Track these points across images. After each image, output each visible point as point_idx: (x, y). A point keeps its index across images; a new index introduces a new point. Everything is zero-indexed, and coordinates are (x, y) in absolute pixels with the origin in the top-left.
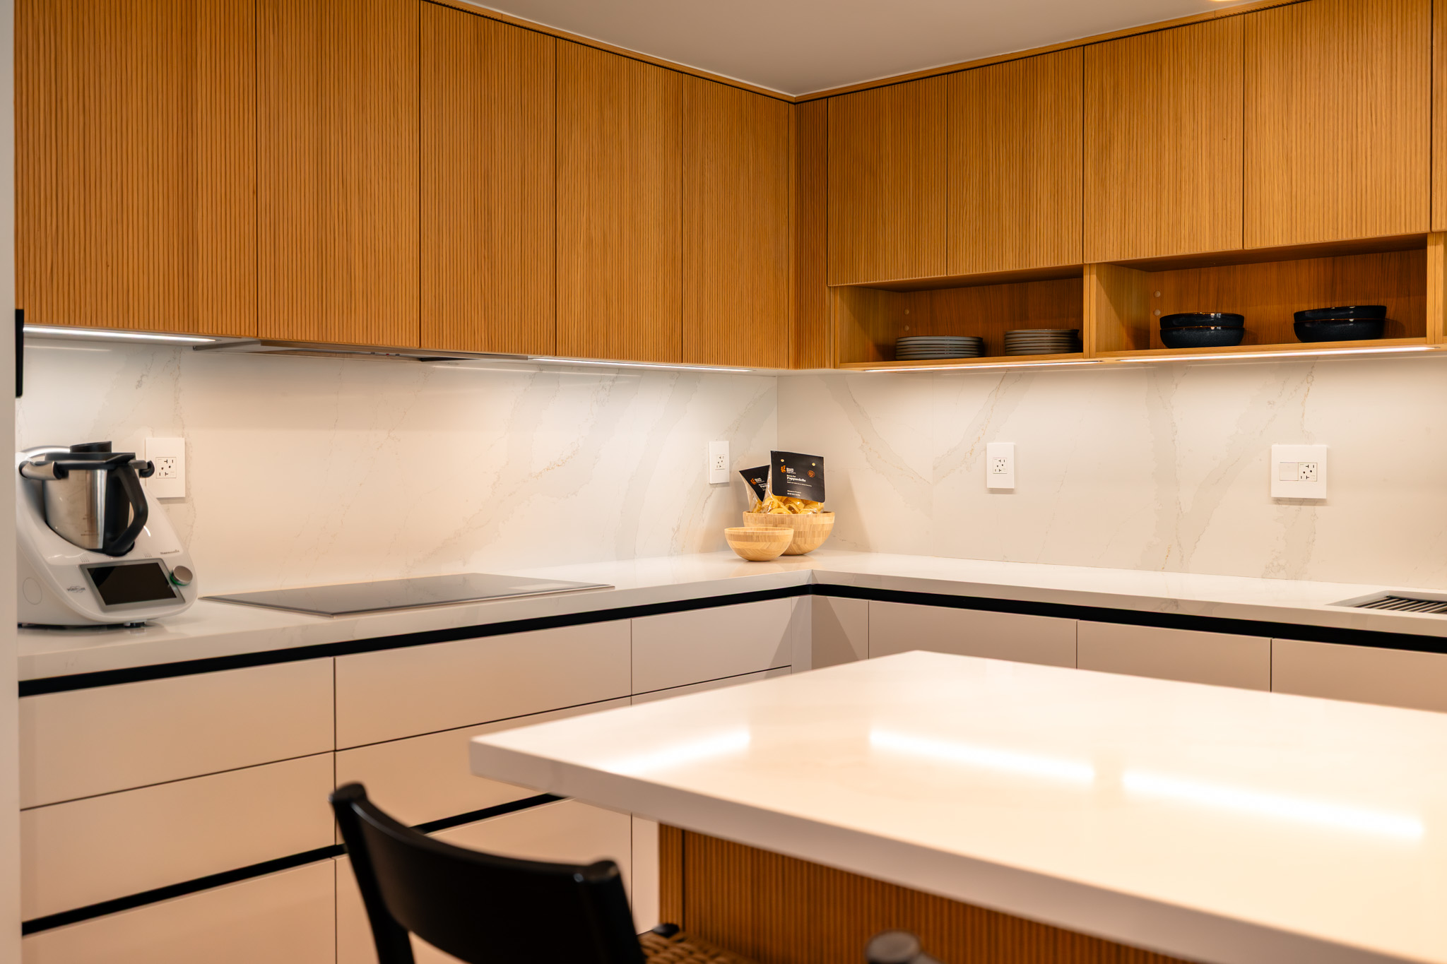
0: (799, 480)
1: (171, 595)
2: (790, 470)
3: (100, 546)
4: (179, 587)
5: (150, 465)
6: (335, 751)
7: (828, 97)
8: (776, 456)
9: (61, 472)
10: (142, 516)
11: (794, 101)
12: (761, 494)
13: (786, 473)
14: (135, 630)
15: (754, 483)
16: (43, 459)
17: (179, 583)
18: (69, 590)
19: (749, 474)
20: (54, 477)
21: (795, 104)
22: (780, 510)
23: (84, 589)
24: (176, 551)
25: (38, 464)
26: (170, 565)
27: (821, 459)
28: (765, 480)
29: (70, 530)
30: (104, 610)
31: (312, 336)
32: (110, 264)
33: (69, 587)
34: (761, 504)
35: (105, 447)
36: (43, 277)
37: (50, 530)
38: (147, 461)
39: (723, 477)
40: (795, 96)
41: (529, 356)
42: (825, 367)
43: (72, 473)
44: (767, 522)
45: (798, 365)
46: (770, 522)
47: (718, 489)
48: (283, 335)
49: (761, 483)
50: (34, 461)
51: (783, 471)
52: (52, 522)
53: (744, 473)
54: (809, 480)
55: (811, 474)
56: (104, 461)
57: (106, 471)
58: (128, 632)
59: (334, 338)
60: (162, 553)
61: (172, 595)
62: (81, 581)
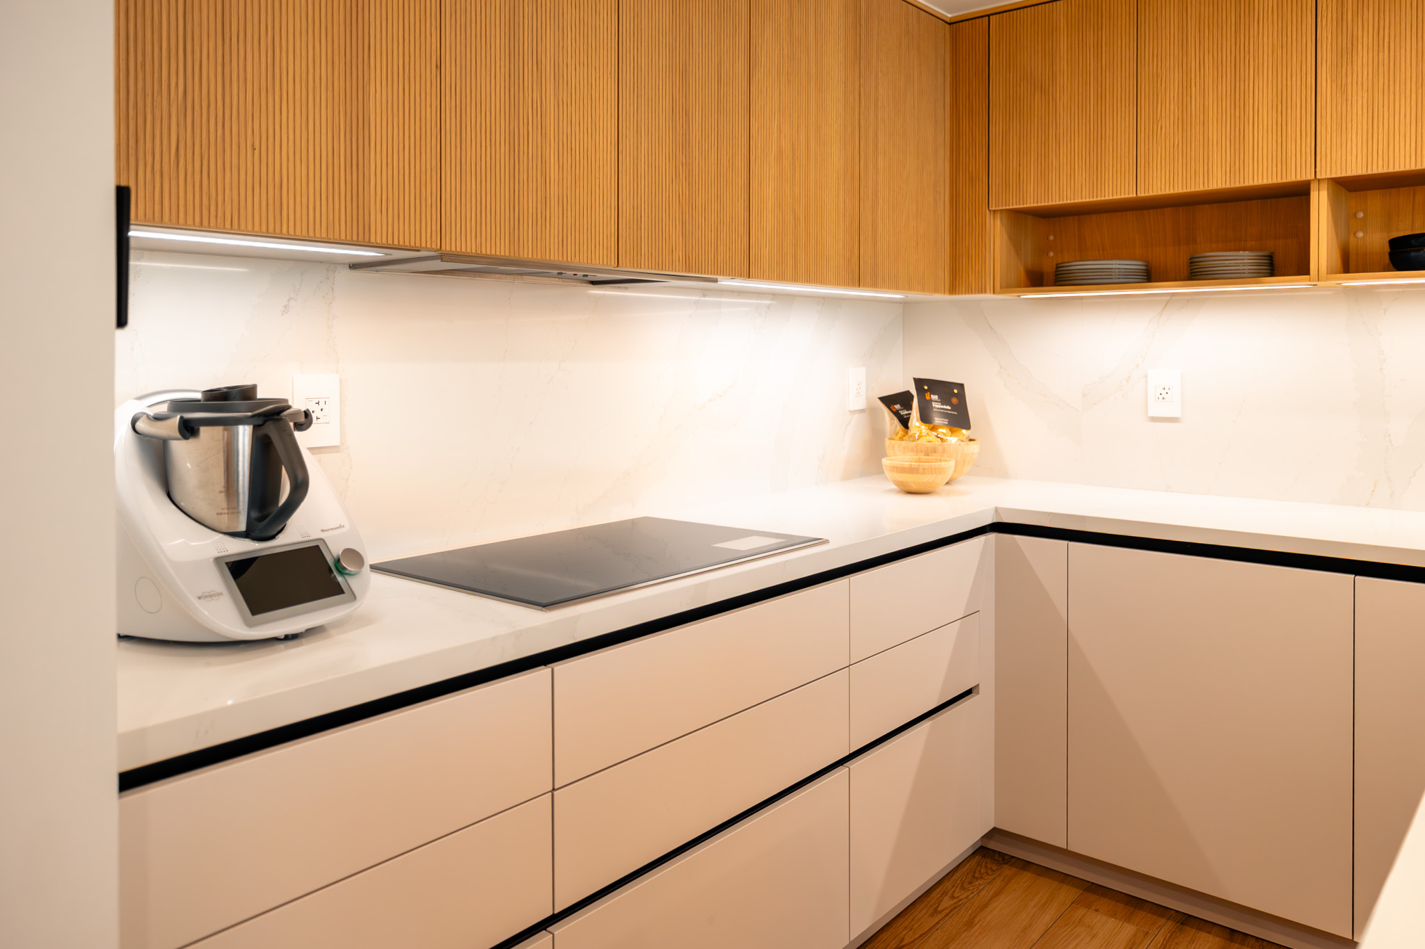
0: (945, 407)
1: (337, 590)
2: (935, 397)
3: (242, 527)
4: (346, 577)
5: (307, 414)
6: (554, 789)
7: (989, 16)
8: (919, 383)
9: (189, 429)
10: (300, 487)
11: (948, 21)
12: (905, 422)
13: (931, 401)
14: (290, 643)
15: (894, 410)
16: (163, 409)
17: (347, 572)
18: (200, 598)
19: (888, 401)
20: (178, 435)
21: (950, 24)
22: (928, 438)
23: (221, 594)
24: (341, 527)
25: (158, 418)
26: (334, 548)
27: (961, 386)
28: (910, 407)
29: (202, 509)
30: (250, 625)
31: (502, 250)
32: (257, 146)
33: (200, 595)
34: (907, 433)
35: (247, 393)
36: (166, 159)
37: (173, 507)
38: (303, 410)
39: (860, 404)
40: (950, 16)
41: (719, 278)
42: (985, 292)
43: (204, 431)
44: (917, 450)
45: (953, 290)
46: (921, 451)
47: (856, 416)
48: (470, 247)
49: (901, 410)
50: (151, 412)
51: (928, 398)
52: (177, 498)
53: (884, 400)
54: (954, 408)
55: (955, 401)
56: (250, 414)
57: (252, 426)
58: (281, 646)
59: (527, 254)
60: (323, 531)
61: (339, 591)
62: (218, 582)
